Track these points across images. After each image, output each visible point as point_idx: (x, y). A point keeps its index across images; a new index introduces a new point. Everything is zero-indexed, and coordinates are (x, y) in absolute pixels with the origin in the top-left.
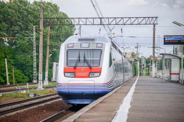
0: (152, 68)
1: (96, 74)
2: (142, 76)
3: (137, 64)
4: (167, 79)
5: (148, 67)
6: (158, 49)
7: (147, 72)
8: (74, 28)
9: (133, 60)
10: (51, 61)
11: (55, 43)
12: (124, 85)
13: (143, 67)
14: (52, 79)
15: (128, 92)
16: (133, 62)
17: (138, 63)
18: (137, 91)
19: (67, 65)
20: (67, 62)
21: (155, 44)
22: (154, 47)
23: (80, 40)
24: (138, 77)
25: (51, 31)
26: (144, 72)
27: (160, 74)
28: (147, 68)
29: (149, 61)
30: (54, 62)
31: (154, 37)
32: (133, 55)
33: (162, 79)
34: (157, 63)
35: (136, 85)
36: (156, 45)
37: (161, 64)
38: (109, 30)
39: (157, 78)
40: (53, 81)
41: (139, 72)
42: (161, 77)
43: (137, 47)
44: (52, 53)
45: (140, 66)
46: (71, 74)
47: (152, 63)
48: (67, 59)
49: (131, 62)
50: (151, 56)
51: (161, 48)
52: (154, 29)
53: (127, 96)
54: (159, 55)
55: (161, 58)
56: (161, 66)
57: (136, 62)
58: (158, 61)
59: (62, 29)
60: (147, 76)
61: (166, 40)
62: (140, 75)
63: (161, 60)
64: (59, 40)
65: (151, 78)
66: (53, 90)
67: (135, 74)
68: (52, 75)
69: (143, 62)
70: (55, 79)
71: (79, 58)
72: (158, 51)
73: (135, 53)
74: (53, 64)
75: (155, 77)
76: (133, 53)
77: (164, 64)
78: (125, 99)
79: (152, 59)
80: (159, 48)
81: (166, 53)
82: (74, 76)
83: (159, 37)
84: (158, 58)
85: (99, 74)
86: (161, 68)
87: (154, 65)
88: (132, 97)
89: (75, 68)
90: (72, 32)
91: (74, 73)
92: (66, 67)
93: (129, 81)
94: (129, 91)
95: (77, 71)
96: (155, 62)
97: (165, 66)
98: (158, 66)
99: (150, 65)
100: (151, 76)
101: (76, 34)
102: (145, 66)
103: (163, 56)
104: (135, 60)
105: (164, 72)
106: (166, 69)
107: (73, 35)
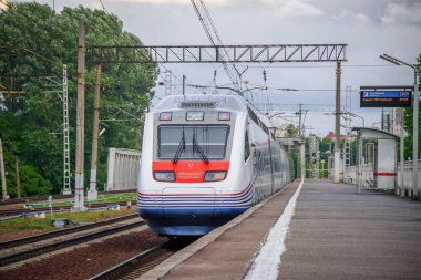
0: (333, 161)
1: (218, 175)
2: (310, 179)
3: (299, 151)
4: (367, 185)
5: (324, 157)
6: (348, 116)
7: (323, 170)
8: (157, 68)
9: (290, 142)
10: (103, 145)
11: (112, 105)
13: (313, 158)
14: (106, 186)
15: (279, 217)
16: (290, 148)
17: (303, 148)
18: (299, 213)
19: (159, 156)
22: (338, 114)
23: (184, 105)
24: (302, 182)
25: (104, 77)
26: (316, 170)
27: (353, 175)
28: (323, 162)
29: (328, 146)
30: (110, 147)
31: (338, 91)
32: (290, 131)
33: (357, 185)
34: (344, 150)
35: (297, 200)
36: (342, 109)
37: (355, 151)
38: (235, 74)
39: (346, 183)
40: (108, 190)
41: (303, 170)
42: (353, 182)
43: (299, 114)
44: (106, 128)
45: (307, 156)
46: (167, 174)
47: (333, 149)
49: (286, 147)
50: (331, 133)
51: (354, 115)
52: (338, 71)
53: (276, 225)
54: (349, 130)
55: (354, 139)
56: (354, 156)
57: (298, 148)
58: (347, 145)
59: (128, 72)
60: (323, 180)
61: (366, 96)
62: (307, 177)
63: (354, 143)
64: (121, 97)
66: (109, 212)
67: (295, 176)
68: (106, 177)
69: (314, 146)
70: (112, 186)
71: (184, 142)
72: (348, 122)
73: (296, 127)
74: (107, 153)
75: (342, 181)
76: (291, 126)
77: (360, 152)
78: (273, 231)
79: (334, 139)
80: (350, 114)
81: (365, 127)
82: (173, 179)
84: (348, 139)
85: (223, 175)
86: (354, 161)
87: (337, 154)
88: (287, 228)
89: (175, 162)
90: (152, 78)
91: (174, 172)
92: (157, 160)
95: (178, 168)
96: (341, 147)
97: (364, 155)
98: (347, 156)
99: (328, 154)
100: (332, 179)
101: (161, 84)
102: (318, 156)
103: (360, 134)
104: (296, 142)
105: (360, 169)
106: (366, 162)
107: (155, 86)
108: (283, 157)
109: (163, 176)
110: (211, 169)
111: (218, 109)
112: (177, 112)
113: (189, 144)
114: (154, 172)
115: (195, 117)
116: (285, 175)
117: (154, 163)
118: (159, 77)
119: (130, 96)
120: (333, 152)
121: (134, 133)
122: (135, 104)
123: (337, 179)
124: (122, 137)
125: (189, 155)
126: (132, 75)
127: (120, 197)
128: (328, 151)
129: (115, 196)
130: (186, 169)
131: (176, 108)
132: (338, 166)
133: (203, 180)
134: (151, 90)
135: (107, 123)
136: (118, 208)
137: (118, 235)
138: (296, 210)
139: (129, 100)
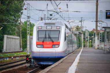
0: (94, 40)
1: (56, 46)
2: (86, 48)
3: (81, 37)
4: (108, 50)
5: (91, 39)
6: (101, 22)
7: (90, 44)
8: (24, 3)
9: (77, 33)
10: (2, 34)
11: (5, 17)
12: (69, 56)
13: (86, 39)
14: (3, 50)
15: (73, 63)
16: (77, 35)
17: (82, 35)
18: (81, 61)
19: (38, 40)
20: (38, 38)
21: (98, 19)
22: (97, 21)
24: (82, 49)
25: (2, 6)
26: (88, 44)
27: (103, 46)
28: (91, 41)
29: (93, 34)
30: (4, 34)
31: (97, 12)
32: (78, 28)
33: (104, 50)
34: (99, 36)
35: (80, 56)
37: (103, 36)
39: (100, 49)
40: (3, 52)
41: (83, 44)
42: (103, 49)
43: (81, 21)
44: (3, 27)
45: (84, 38)
46: (41, 46)
47: (95, 35)
48: (38, 36)
49: (76, 35)
50: (94, 29)
51: (103, 22)
52: (97, 4)
53: (72, 66)
54: (101, 28)
55: (103, 31)
56: (103, 39)
57: (81, 35)
58: (101, 34)
59: (12, 4)
60: (91, 48)
61: (108, 14)
62: (84, 47)
63: (103, 33)
64: (9, 14)
65: (95, 50)
66: (4, 61)
67: (79, 46)
68: (3, 47)
69: (87, 34)
70: (5, 50)
71: (46, 36)
72: (101, 25)
73: (80, 27)
74: (3, 37)
75: (98, 49)
76: (78, 26)
78: (70, 68)
79: (95, 32)
80: (102, 22)
81: (108, 27)
82: (42, 47)
83: (101, 11)
84: (101, 31)
85: (58, 46)
86: (103, 40)
87: (96, 38)
88: (76, 67)
89: (43, 42)
90: (21, 6)
91: (43, 45)
92: (38, 41)
93: (74, 52)
94: (74, 61)
95: (44, 44)
96: (98, 35)
97: (107, 38)
98: (100, 38)
99: (93, 38)
100: (94, 47)
101: (25, 9)
102: (89, 39)
103: (105, 29)
104: (80, 33)
105: (106, 44)
106: (108, 41)
107: (23, 10)
108: (75, 39)
109: (39, 46)
110: (54, 44)
111: (56, 25)
112: (43, 26)
113: (47, 36)
114: (37, 45)
115: (49, 28)
116: (75, 46)
117: (37, 42)
118: (24, 6)
119: (12, 14)
120: (95, 37)
121: (14, 29)
122: (15, 17)
123: (96, 47)
125: (47, 40)
126: (13, 5)
127: (9, 55)
128: (93, 36)
129: (7, 54)
130: (47, 44)
131: (43, 25)
132: (97, 42)
133: (52, 48)
134: (21, 11)
135: (3, 25)
136: (8, 59)
137: (8, 70)
138: (80, 60)
139: (12, 15)
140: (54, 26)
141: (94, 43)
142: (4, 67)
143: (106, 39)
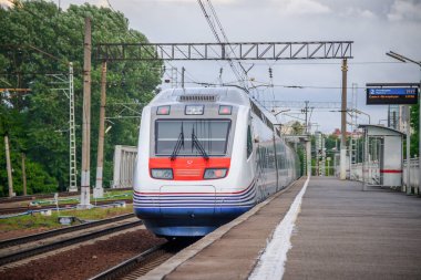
0: (339, 158)
1: (219, 173)
2: (317, 176)
3: (305, 149)
4: (373, 182)
5: (330, 155)
6: (354, 113)
7: (329, 167)
8: (163, 66)
9: (296, 139)
10: (109, 143)
11: (118, 102)
12: (277, 197)
13: (318, 156)
14: (113, 183)
15: (285, 214)
16: (296, 146)
17: (309, 146)
18: (305, 211)
19: (156, 152)
20: (157, 146)
22: (344, 111)
23: (183, 98)
24: (308, 180)
25: (110, 75)
26: (322, 167)
27: (359, 172)
28: (329, 159)
29: (334, 143)
30: (116, 144)
31: (344, 88)
32: (296, 128)
33: (363, 183)
34: (351, 147)
35: (304, 197)
37: (361, 148)
38: (241, 72)
39: (352, 180)
40: (114, 187)
41: (309, 167)
42: (360, 180)
43: (305, 111)
44: (112, 125)
45: (313, 153)
46: (165, 171)
47: (339, 146)
48: (156, 139)
49: (292, 144)
50: (337, 130)
51: (360, 113)
52: (345, 68)
54: (354, 127)
55: (360, 136)
57: (304, 145)
58: (354, 142)
59: (134, 70)
60: (329, 177)
61: (372, 93)
62: (313, 173)
63: (360, 140)
64: (127, 94)
65: (339, 181)
66: (115, 209)
67: (301, 173)
69: (320, 143)
70: (118, 184)
71: (183, 138)
72: (354, 119)
73: (302, 124)
74: (113, 151)
75: (348, 179)
76: (297, 123)
77: (367, 149)
79: (340, 136)
80: (357, 111)
82: (170, 176)
84: (354, 136)
86: (361, 158)
87: (343, 151)
88: (293, 225)
89: (173, 158)
90: (158, 75)
91: (172, 169)
92: (154, 156)
93: (288, 188)
95: (177, 165)
96: (347, 144)
98: (353, 153)
99: (335, 152)
100: (338, 176)
101: (167, 81)
102: (324, 154)
103: (366, 131)
104: (302, 139)
105: (366, 166)
106: (373, 159)
107: (161, 83)
108: (289, 154)
111: (219, 102)
112: (174, 105)
113: (188, 139)
114: (151, 169)
115: (194, 111)
116: (291, 172)
117: (151, 160)
118: (165, 75)
119: (136, 93)
120: (339, 149)
123: (343, 176)
124: (128, 134)
125: (188, 151)
126: (138, 73)
127: (126, 195)
128: (334, 149)
129: (122, 193)
130: (184, 165)
131: (174, 102)
132: (344, 163)
133: (203, 178)
134: (157, 87)
135: (113, 120)
136: (124, 205)
137: (124, 232)
138: (302, 207)
139: (135, 97)
140: (213, 106)
141: (338, 164)
142: (116, 224)
143: (367, 156)
